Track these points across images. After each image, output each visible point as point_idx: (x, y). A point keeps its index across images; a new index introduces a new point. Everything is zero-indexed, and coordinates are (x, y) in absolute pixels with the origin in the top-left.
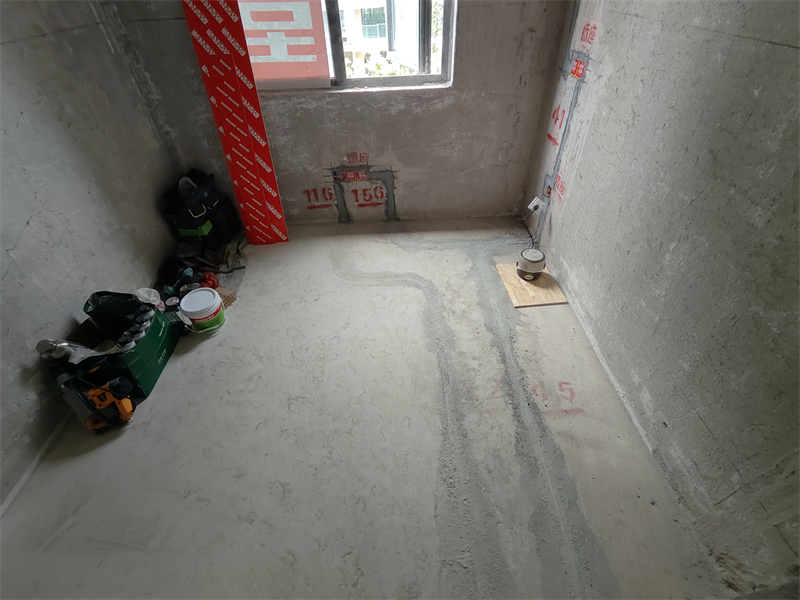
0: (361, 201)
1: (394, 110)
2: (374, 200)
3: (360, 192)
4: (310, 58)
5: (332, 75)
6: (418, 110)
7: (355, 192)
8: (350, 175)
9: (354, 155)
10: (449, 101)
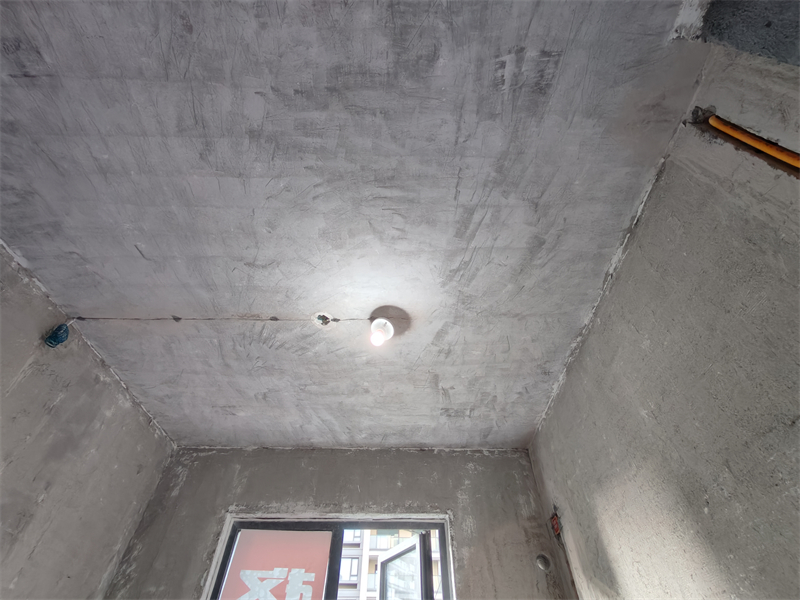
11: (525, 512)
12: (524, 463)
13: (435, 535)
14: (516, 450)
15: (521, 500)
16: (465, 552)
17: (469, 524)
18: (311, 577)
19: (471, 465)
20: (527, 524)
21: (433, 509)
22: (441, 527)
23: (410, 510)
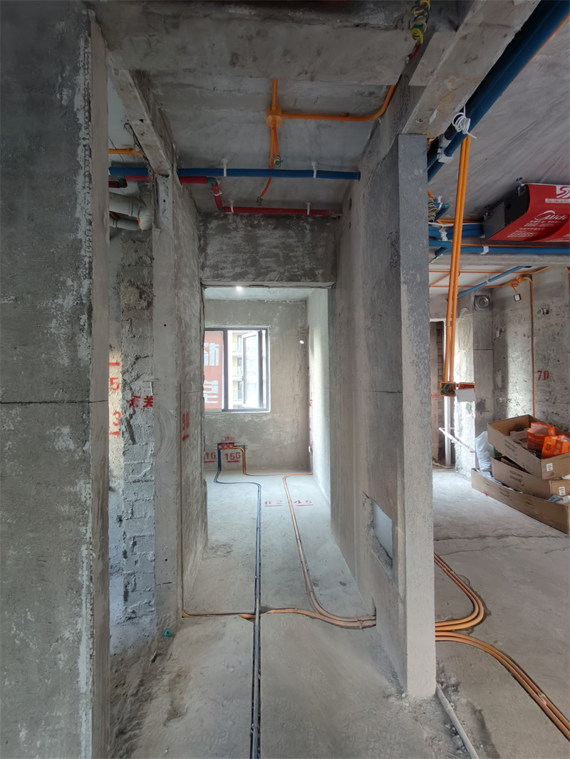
0: (229, 459)
1: (247, 420)
2: (236, 459)
3: (229, 455)
4: (215, 402)
5: (223, 408)
6: (257, 420)
7: (227, 455)
8: (225, 447)
9: (228, 437)
10: (269, 417)
11: (299, 325)
12: (304, 306)
13: (264, 332)
14: (301, 301)
15: (299, 321)
16: (274, 338)
17: (277, 329)
18: (218, 345)
19: (280, 307)
20: (299, 329)
21: (263, 324)
22: (266, 330)
23: (254, 324)
